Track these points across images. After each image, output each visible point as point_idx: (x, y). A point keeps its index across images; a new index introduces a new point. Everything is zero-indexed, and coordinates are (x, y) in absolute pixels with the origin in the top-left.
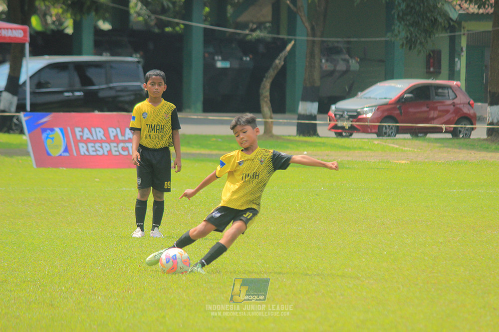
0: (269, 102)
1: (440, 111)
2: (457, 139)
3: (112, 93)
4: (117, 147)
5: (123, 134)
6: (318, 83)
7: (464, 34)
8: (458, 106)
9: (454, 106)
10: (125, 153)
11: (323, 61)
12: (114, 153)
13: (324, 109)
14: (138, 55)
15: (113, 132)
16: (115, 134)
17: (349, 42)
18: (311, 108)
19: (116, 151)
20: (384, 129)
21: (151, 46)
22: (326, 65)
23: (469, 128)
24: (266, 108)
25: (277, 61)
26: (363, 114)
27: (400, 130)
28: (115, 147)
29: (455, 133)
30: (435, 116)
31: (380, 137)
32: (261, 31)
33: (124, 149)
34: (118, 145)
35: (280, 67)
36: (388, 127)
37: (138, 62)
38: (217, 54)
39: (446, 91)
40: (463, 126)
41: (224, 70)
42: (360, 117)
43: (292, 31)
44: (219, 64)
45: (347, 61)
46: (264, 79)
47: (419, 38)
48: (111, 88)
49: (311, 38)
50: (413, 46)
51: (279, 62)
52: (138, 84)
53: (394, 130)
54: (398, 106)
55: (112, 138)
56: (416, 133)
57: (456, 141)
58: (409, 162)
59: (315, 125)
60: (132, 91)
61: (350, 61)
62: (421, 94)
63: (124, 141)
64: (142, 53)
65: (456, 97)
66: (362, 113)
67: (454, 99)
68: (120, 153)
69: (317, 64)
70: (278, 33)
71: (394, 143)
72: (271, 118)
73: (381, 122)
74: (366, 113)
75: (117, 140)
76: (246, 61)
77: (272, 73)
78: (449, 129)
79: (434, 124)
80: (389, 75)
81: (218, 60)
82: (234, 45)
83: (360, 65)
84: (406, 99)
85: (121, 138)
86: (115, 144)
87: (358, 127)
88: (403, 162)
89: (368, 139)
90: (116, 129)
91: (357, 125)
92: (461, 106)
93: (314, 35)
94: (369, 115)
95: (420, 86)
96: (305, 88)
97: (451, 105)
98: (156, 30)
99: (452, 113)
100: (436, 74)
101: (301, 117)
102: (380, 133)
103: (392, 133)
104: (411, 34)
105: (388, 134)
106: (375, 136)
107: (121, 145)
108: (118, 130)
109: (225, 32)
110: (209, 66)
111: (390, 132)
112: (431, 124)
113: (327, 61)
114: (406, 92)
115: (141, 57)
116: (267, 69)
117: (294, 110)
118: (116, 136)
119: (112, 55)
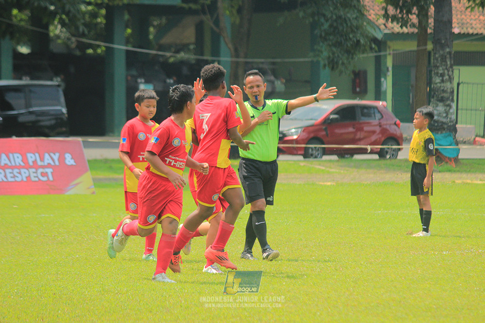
1: (366, 132)
2: (384, 159)
3: (32, 118)
4: (36, 173)
5: (42, 159)
7: (390, 54)
8: (385, 127)
9: (380, 126)
10: (45, 179)
12: (33, 179)
14: (59, 79)
15: (31, 157)
16: (33, 159)
17: (274, 63)
19: (35, 177)
20: (310, 150)
21: (72, 69)
23: (396, 149)
26: (289, 135)
27: (326, 152)
28: (34, 172)
29: (382, 154)
30: (362, 137)
31: (307, 159)
32: (185, 52)
33: (43, 174)
34: (37, 170)
36: (314, 149)
37: (59, 86)
38: (140, 76)
39: (372, 112)
40: (390, 147)
42: (287, 138)
43: (216, 52)
45: (272, 83)
47: (341, 59)
48: (31, 113)
49: (234, 59)
50: (335, 67)
52: (58, 108)
53: (320, 152)
54: (324, 127)
55: (31, 164)
56: (342, 154)
57: (383, 162)
58: (334, 184)
60: (53, 115)
61: (276, 82)
62: (346, 114)
63: (43, 167)
64: (62, 76)
65: (382, 117)
66: (287, 134)
67: (380, 119)
68: (39, 179)
70: (202, 54)
71: (320, 165)
73: (307, 144)
74: (292, 135)
75: (35, 166)
76: (170, 83)
78: (376, 150)
79: (360, 145)
81: (141, 83)
82: (157, 68)
83: (285, 85)
84: (332, 120)
85: (40, 163)
86: (34, 170)
87: (284, 149)
88: (329, 184)
89: (294, 161)
90: (34, 154)
91: (283, 147)
92: (388, 127)
93: (237, 56)
94: (295, 137)
95: (346, 106)
97: (377, 125)
98: (78, 53)
99: (379, 134)
100: (362, 93)
102: (306, 155)
103: (318, 154)
104: (333, 54)
105: (314, 156)
106: (301, 158)
107: (40, 170)
108: (37, 155)
109: (148, 54)
111: (317, 154)
112: (357, 144)
114: (332, 113)
115: (63, 80)
118: (35, 162)
119: (32, 79)
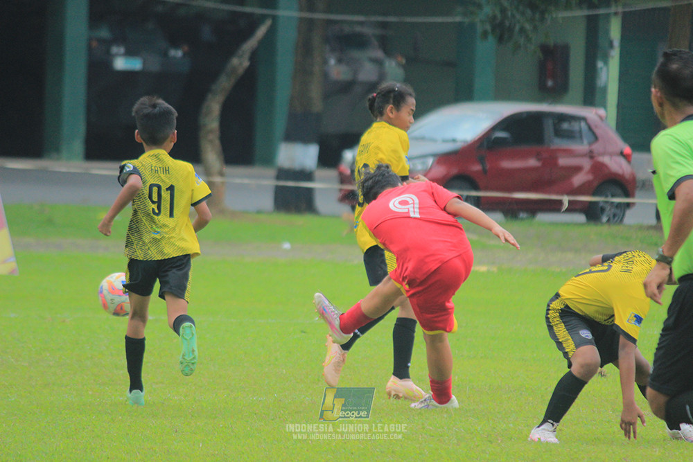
0: (217, 142)
1: (561, 168)
2: (597, 224)
6: (317, 105)
7: (616, 13)
8: (600, 159)
9: (592, 157)
11: (332, 62)
13: (329, 158)
17: (384, 25)
18: (305, 155)
22: (337, 70)
23: (621, 203)
24: (212, 155)
25: (235, 61)
29: (592, 213)
35: (241, 71)
38: (116, 41)
39: (575, 126)
40: (609, 199)
41: (128, 75)
44: (121, 64)
45: (378, 62)
46: (210, 96)
47: (519, 22)
49: (305, 15)
50: (506, 37)
51: (240, 62)
56: (514, 211)
57: (594, 228)
59: (310, 191)
61: (387, 64)
65: (596, 139)
67: (590, 144)
69: (316, 69)
72: (221, 174)
76: (174, 58)
77: (224, 84)
79: (550, 193)
80: (463, 93)
81: (118, 55)
82: (151, 26)
83: (405, 70)
84: (497, 141)
92: (606, 160)
93: (311, 8)
96: (292, 116)
97: (585, 155)
99: (587, 173)
100: (558, 91)
101: (283, 174)
110: (99, 68)
113: (340, 61)
114: (495, 128)
116: (214, 76)
117: (268, 160)
